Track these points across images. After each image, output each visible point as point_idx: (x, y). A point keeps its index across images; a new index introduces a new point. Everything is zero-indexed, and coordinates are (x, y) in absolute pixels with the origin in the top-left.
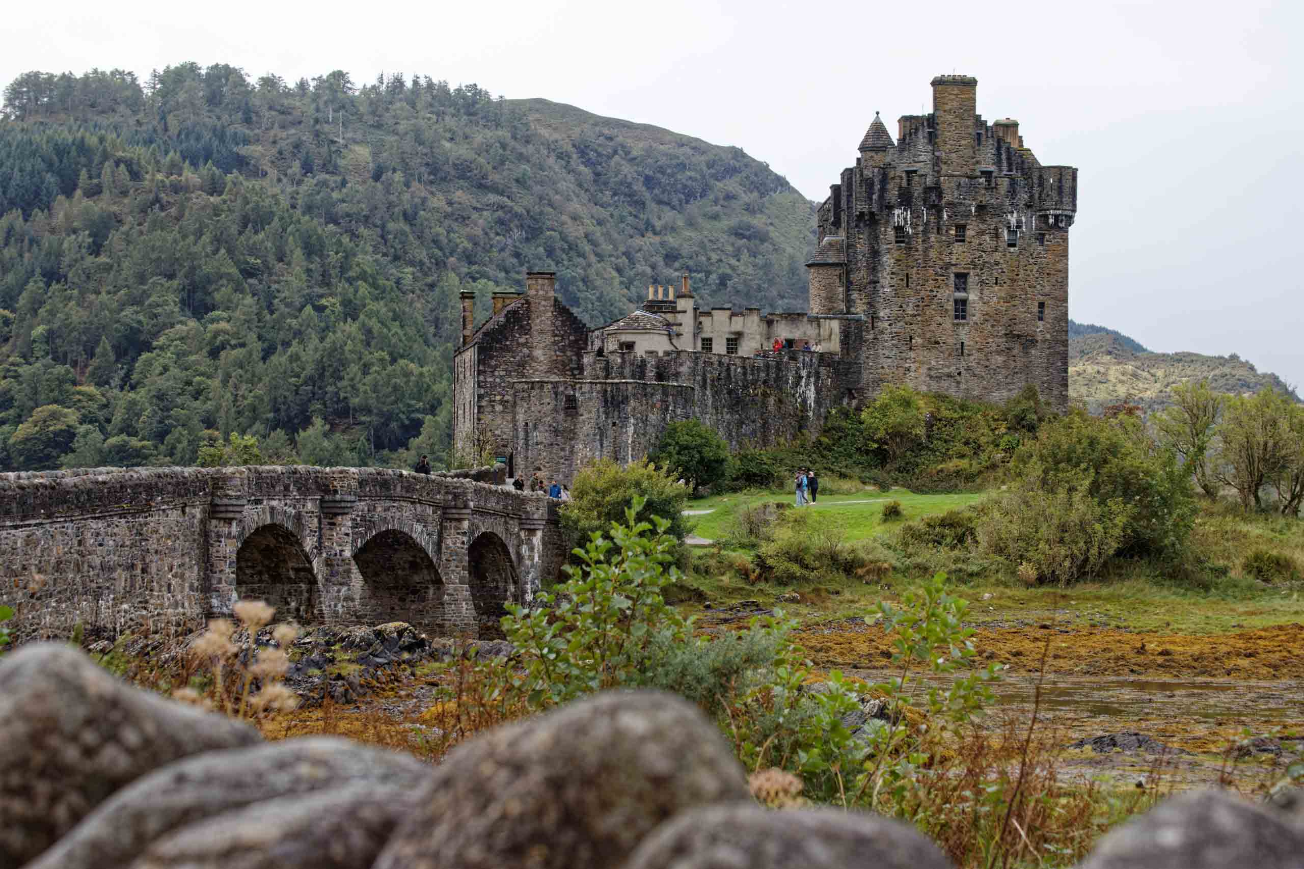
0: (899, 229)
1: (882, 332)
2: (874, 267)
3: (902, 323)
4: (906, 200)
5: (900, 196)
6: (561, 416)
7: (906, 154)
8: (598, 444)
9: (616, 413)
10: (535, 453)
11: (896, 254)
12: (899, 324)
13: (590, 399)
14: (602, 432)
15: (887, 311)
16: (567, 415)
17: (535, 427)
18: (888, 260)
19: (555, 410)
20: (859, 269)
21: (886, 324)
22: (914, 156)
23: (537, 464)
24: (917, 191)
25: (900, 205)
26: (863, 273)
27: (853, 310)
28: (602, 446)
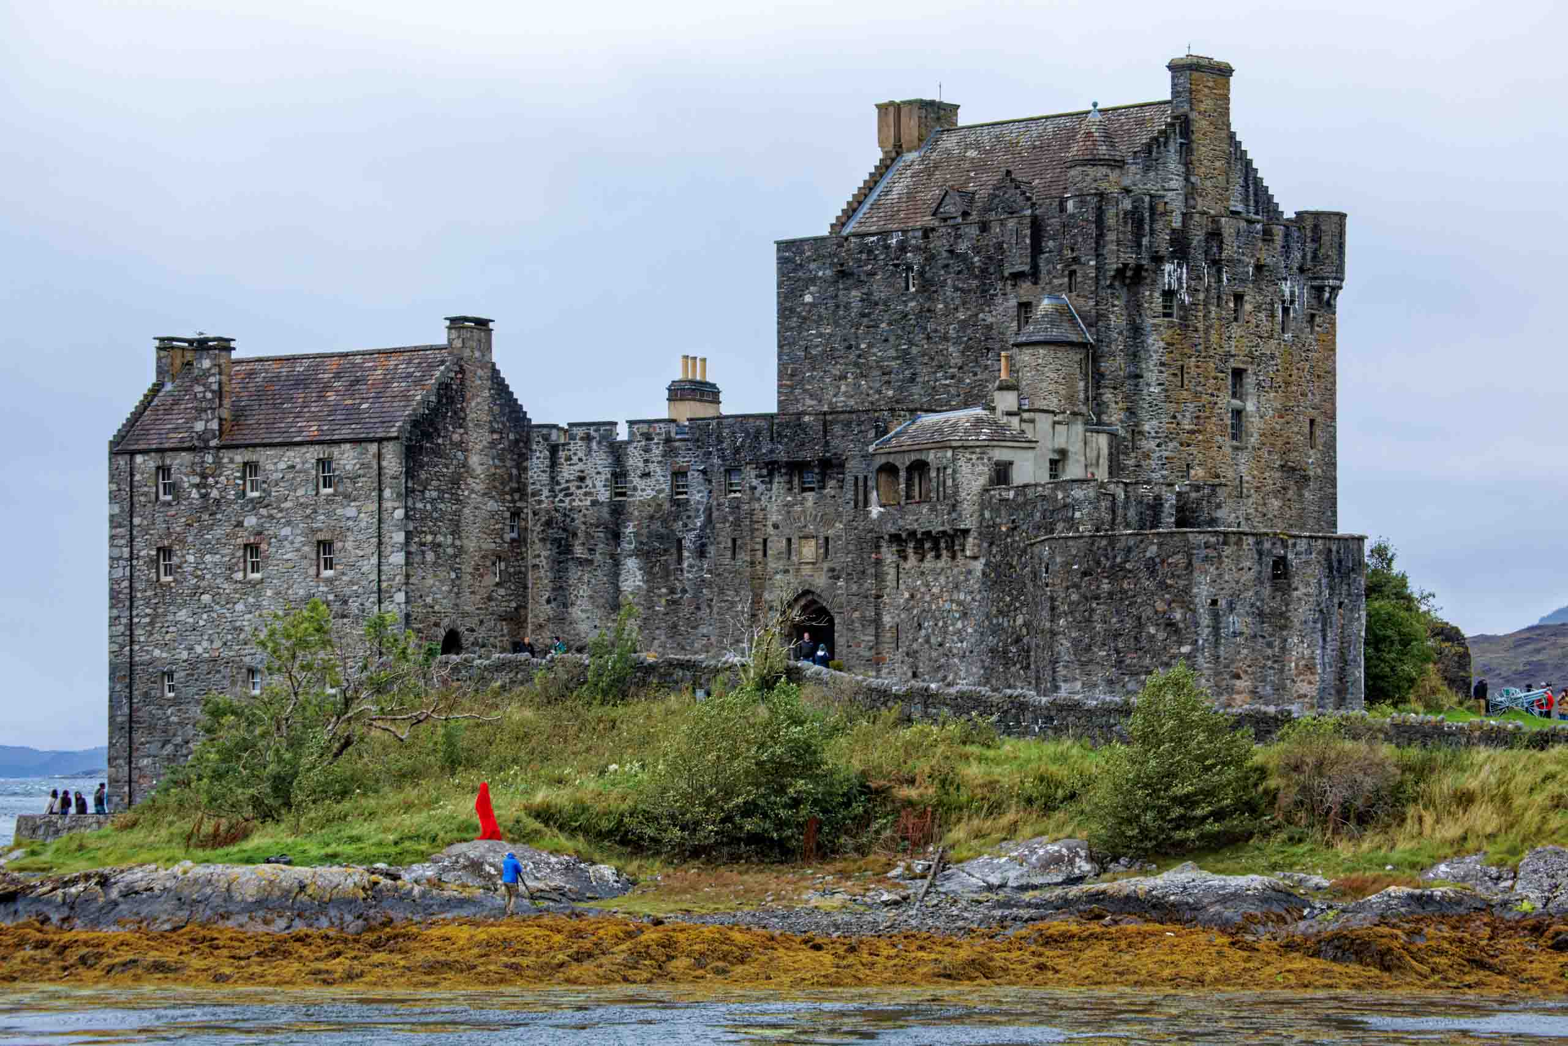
0: (1169, 295)
1: (1147, 456)
2: (1135, 353)
3: (1175, 444)
4: (1180, 249)
5: (1172, 242)
6: (1267, 591)
7: (1152, 174)
8: (1318, 636)
9: (1345, 587)
10: (1232, 650)
11: (1167, 334)
12: (1171, 445)
13: (1307, 563)
14: (1324, 617)
15: (1154, 422)
16: (1276, 589)
17: (1231, 608)
18: (1155, 343)
19: (1259, 581)
20: (1113, 355)
21: (1152, 444)
22: (1163, 180)
23: (1233, 668)
24: (1197, 238)
25: (1173, 256)
26: (1120, 361)
27: (1105, 418)
28: (1324, 639)
